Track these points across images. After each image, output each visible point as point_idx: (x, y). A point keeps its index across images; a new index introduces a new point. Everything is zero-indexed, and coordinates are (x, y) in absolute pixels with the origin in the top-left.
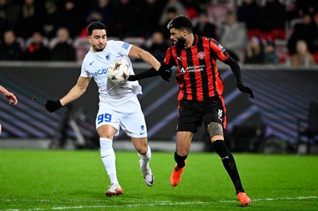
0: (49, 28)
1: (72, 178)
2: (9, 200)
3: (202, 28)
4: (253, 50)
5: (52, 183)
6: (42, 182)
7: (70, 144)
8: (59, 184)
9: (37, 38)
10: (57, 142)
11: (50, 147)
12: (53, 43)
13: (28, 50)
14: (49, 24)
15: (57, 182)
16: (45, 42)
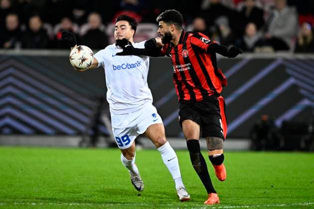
0: (79, 13)
1: (104, 180)
2: (34, 204)
3: (248, 13)
4: (305, 38)
5: (82, 185)
6: (71, 184)
7: (102, 142)
8: (89, 186)
9: (66, 24)
10: (88, 139)
11: (81, 145)
12: (84, 29)
13: (56, 37)
14: (80, 8)
15: (88, 184)
16: (75, 28)
